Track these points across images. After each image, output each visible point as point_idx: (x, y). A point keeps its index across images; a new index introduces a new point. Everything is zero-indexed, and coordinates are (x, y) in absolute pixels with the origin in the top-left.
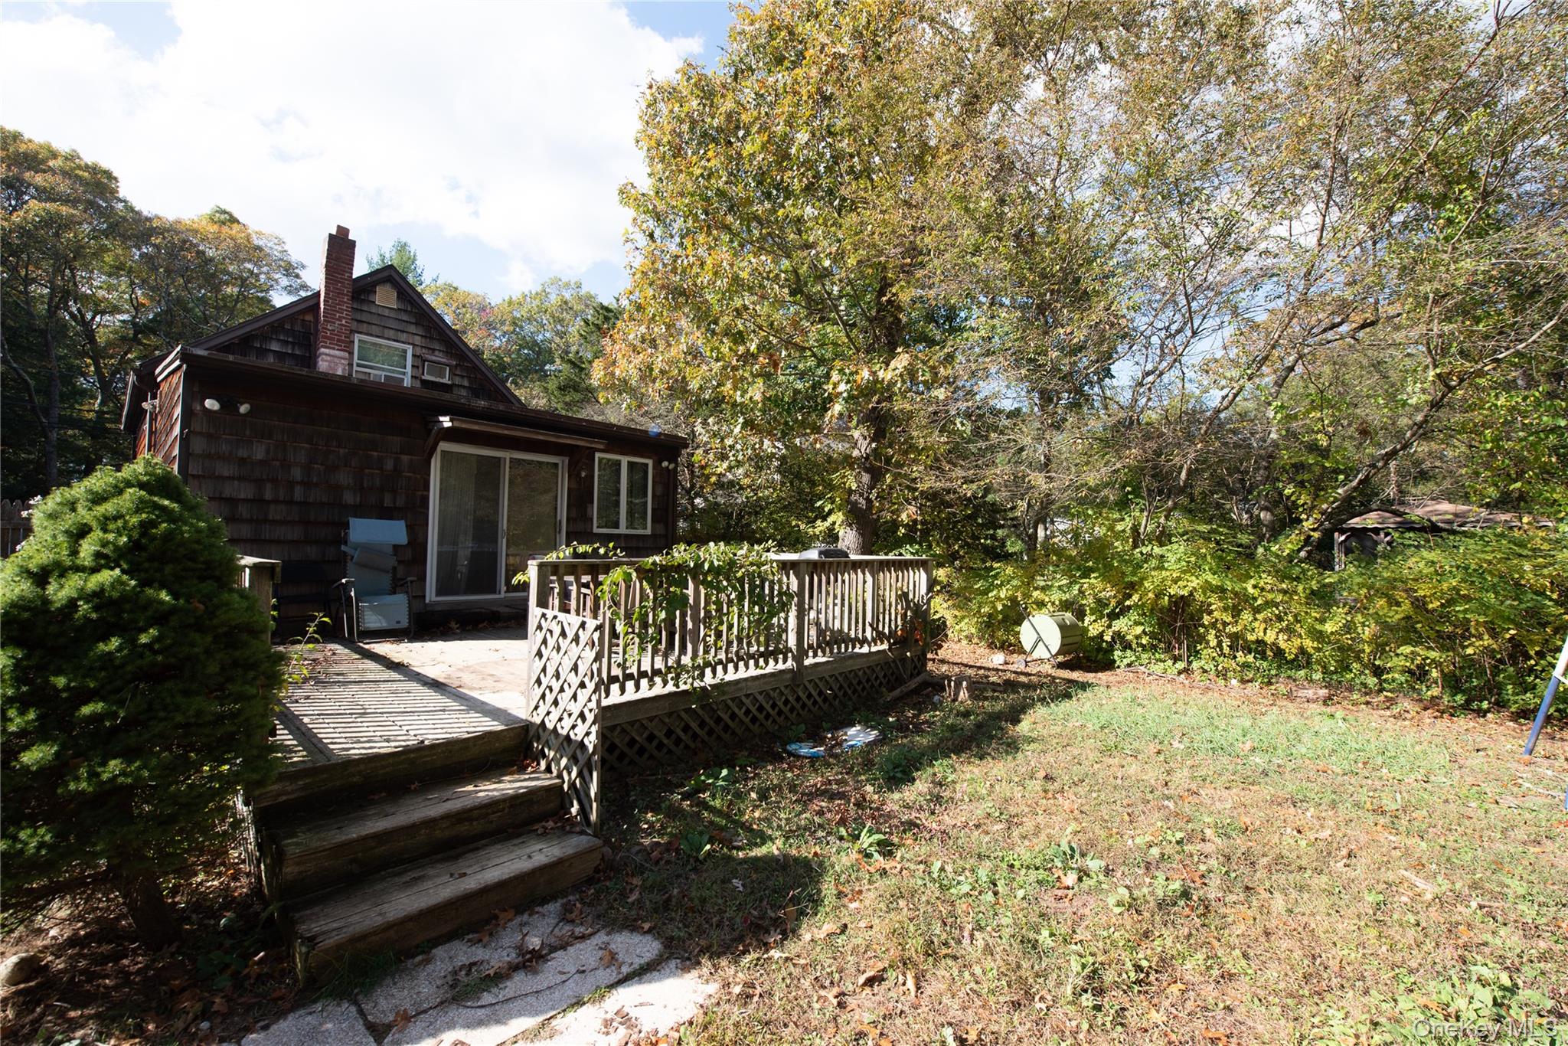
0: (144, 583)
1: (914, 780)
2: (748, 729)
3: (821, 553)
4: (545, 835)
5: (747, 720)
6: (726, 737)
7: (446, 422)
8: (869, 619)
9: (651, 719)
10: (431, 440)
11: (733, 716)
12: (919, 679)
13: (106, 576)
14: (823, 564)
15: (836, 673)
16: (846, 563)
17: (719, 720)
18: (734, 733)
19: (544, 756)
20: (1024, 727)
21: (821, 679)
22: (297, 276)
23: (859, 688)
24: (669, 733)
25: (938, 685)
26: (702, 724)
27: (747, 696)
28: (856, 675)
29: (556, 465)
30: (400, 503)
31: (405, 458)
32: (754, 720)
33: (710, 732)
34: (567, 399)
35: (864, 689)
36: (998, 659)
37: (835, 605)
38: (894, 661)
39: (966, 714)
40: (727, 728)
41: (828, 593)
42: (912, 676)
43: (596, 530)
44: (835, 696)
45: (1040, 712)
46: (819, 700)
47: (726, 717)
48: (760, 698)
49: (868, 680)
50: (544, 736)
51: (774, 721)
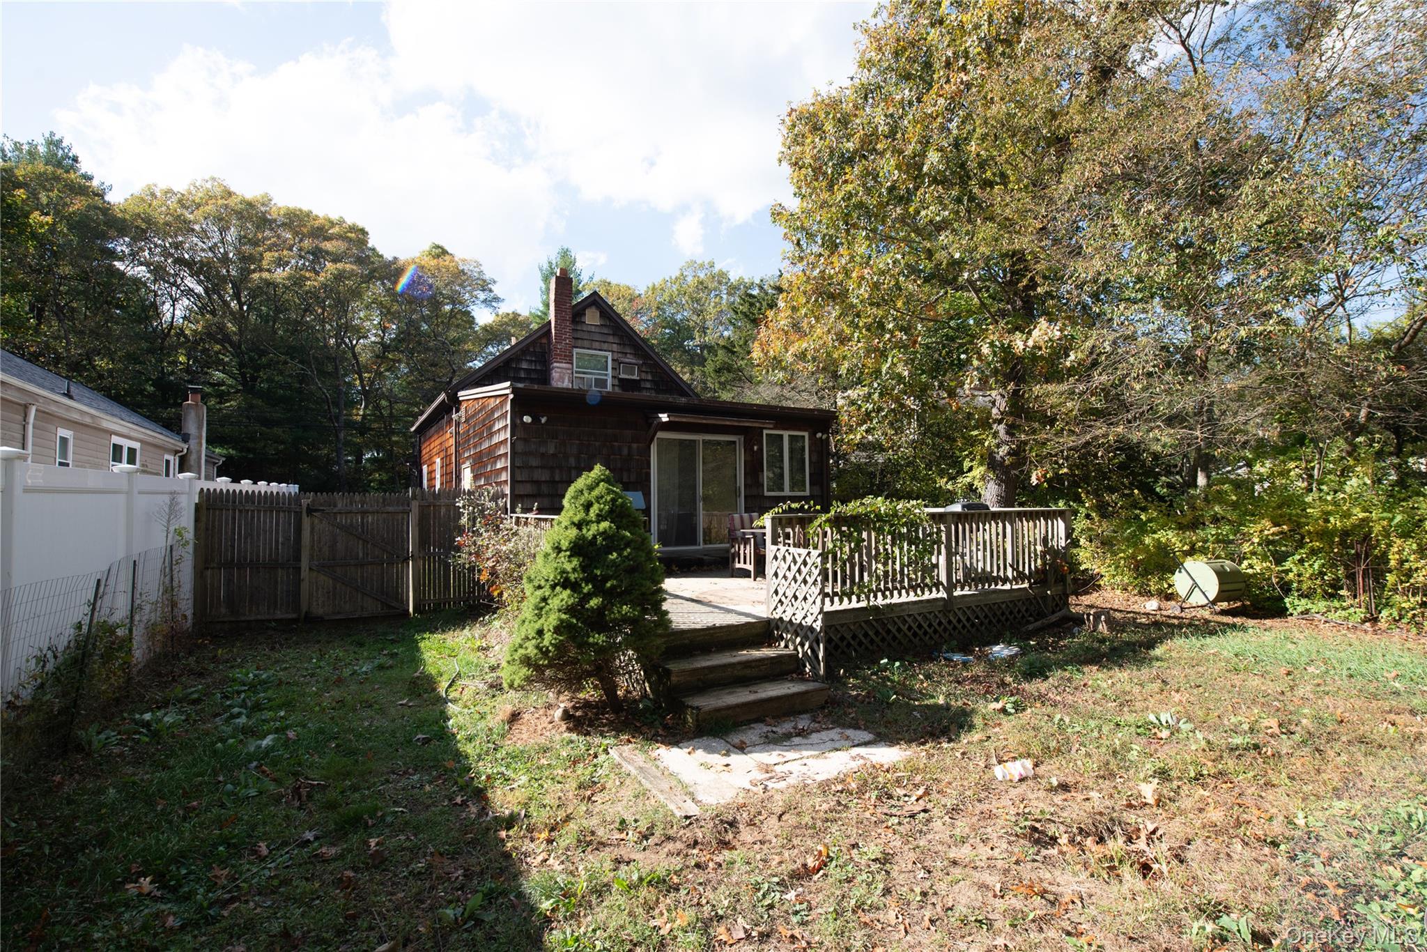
0: (618, 528)
1: (1047, 678)
2: (910, 641)
3: (964, 507)
4: (792, 680)
5: (909, 634)
6: (894, 644)
7: (664, 417)
8: (1009, 560)
9: (842, 625)
10: (652, 430)
11: (899, 630)
12: (1058, 615)
13: (605, 525)
14: (966, 515)
15: (982, 604)
16: (986, 514)
17: (889, 632)
18: (900, 643)
19: (782, 638)
20: (1158, 651)
21: (969, 608)
22: (491, 291)
23: (1003, 619)
24: (854, 637)
25: (1079, 620)
26: (877, 633)
27: (909, 616)
28: (1000, 607)
29: (734, 442)
30: (633, 478)
31: (635, 446)
32: (915, 634)
33: (883, 640)
34: (723, 379)
35: (1007, 620)
36: (1152, 605)
37: (978, 550)
38: (1035, 598)
39: (1103, 641)
40: (894, 638)
41: (971, 539)
42: (1053, 612)
43: (766, 493)
44: (982, 624)
45: (1179, 642)
46: (968, 625)
47: (894, 630)
48: (919, 618)
49: (1011, 613)
50: (782, 626)
51: (931, 638)
